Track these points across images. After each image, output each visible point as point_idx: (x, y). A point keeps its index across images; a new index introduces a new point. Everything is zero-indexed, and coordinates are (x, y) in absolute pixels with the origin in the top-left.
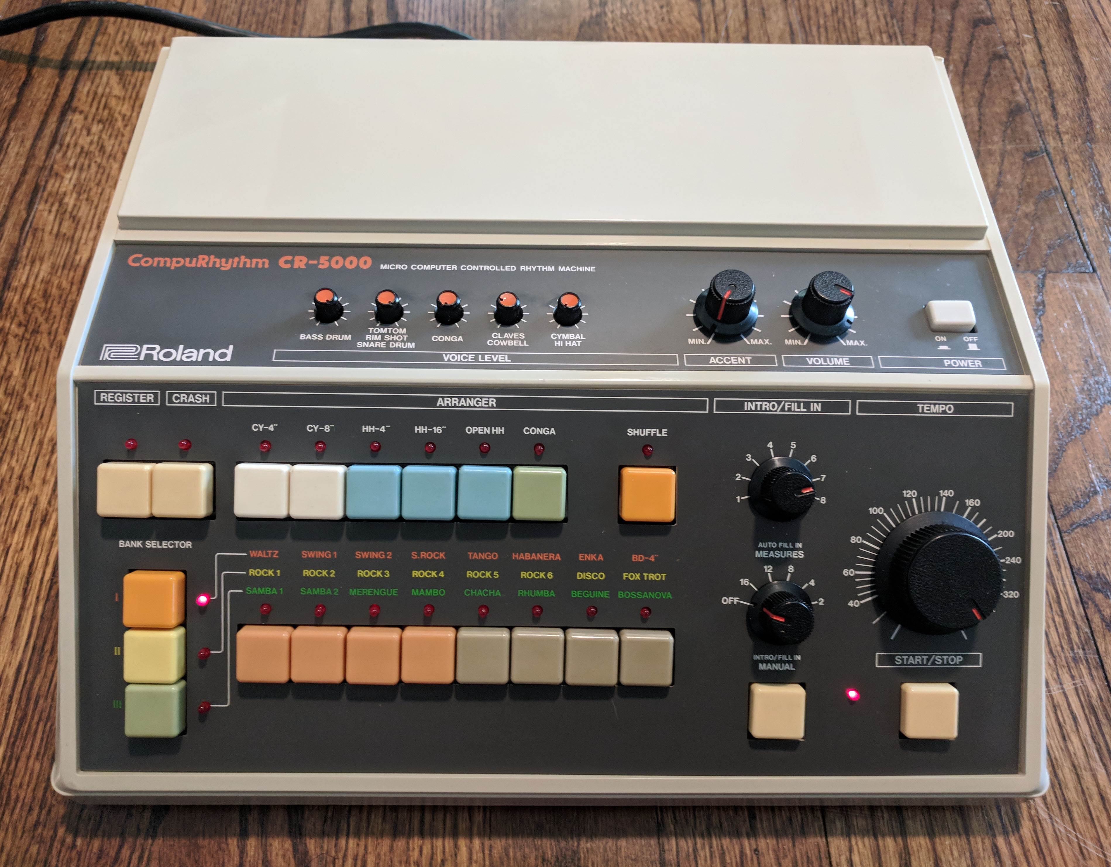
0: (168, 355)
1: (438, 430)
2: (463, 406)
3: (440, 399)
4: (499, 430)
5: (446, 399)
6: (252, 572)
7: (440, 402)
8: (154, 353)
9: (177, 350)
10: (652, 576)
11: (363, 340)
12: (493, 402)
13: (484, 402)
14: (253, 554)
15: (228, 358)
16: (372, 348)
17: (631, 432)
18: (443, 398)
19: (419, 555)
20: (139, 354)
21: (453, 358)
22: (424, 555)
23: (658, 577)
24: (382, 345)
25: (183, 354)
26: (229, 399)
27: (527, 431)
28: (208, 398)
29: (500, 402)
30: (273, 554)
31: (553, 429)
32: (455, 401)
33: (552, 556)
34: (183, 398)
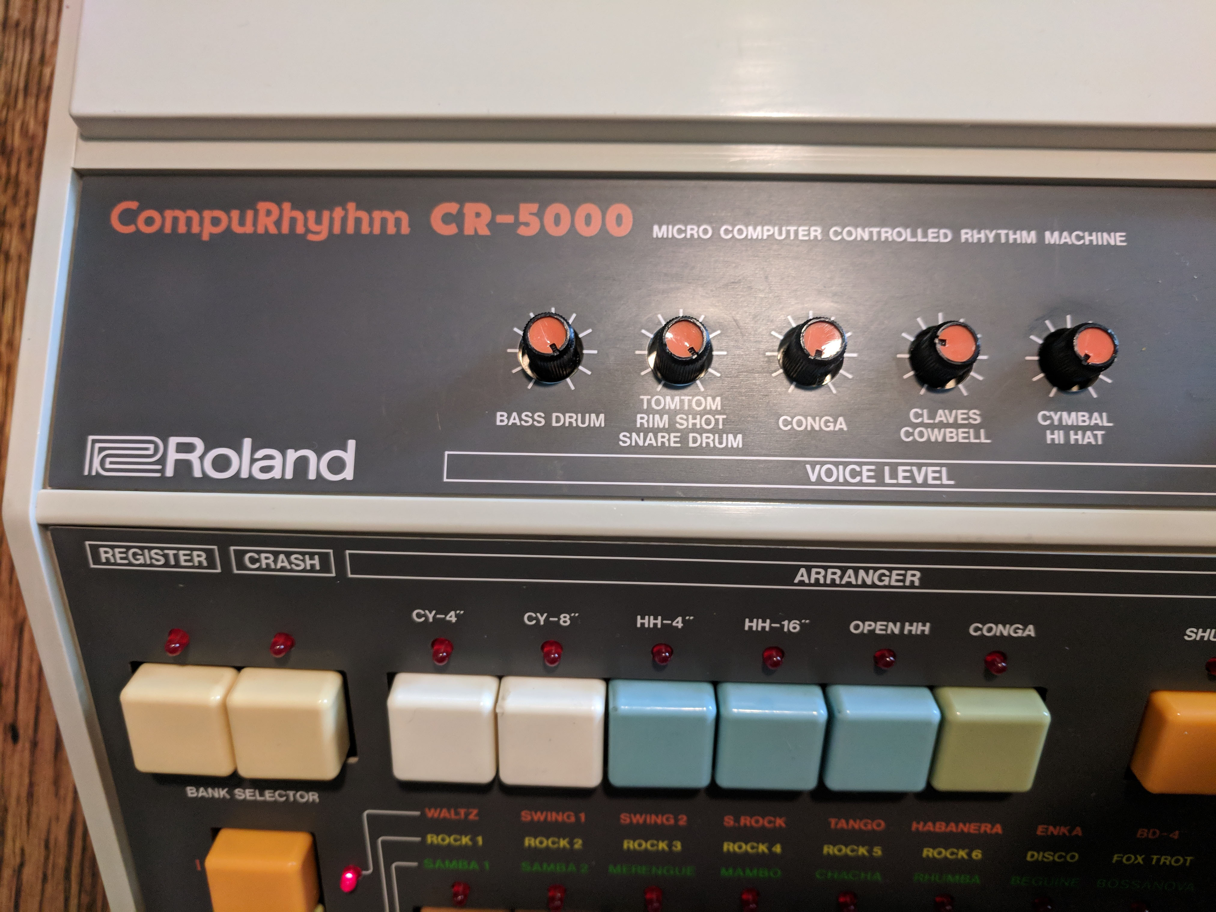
0: (221, 463)
1: (792, 626)
2: (849, 584)
3: (803, 570)
4: (918, 628)
5: (814, 570)
6: (431, 839)
7: (802, 575)
8: (193, 457)
9: (239, 450)
10: (1167, 860)
11: (632, 429)
12: (914, 577)
13: (894, 577)
14: (432, 813)
15: (348, 474)
16: (651, 449)
17: (1192, 634)
18: (809, 569)
19: (737, 820)
20: (162, 461)
21: (829, 473)
22: (745, 821)
23: (1177, 861)
24: (673, 440)
25: (253, 461)
26: (359, 564)
27: (977, 629)
28: (316, 561)
29: (928, 579)
30: (467, 815)
31: (1031, 627)
32: (833, 575)
33: (986, 828)
34: (266, 559)
